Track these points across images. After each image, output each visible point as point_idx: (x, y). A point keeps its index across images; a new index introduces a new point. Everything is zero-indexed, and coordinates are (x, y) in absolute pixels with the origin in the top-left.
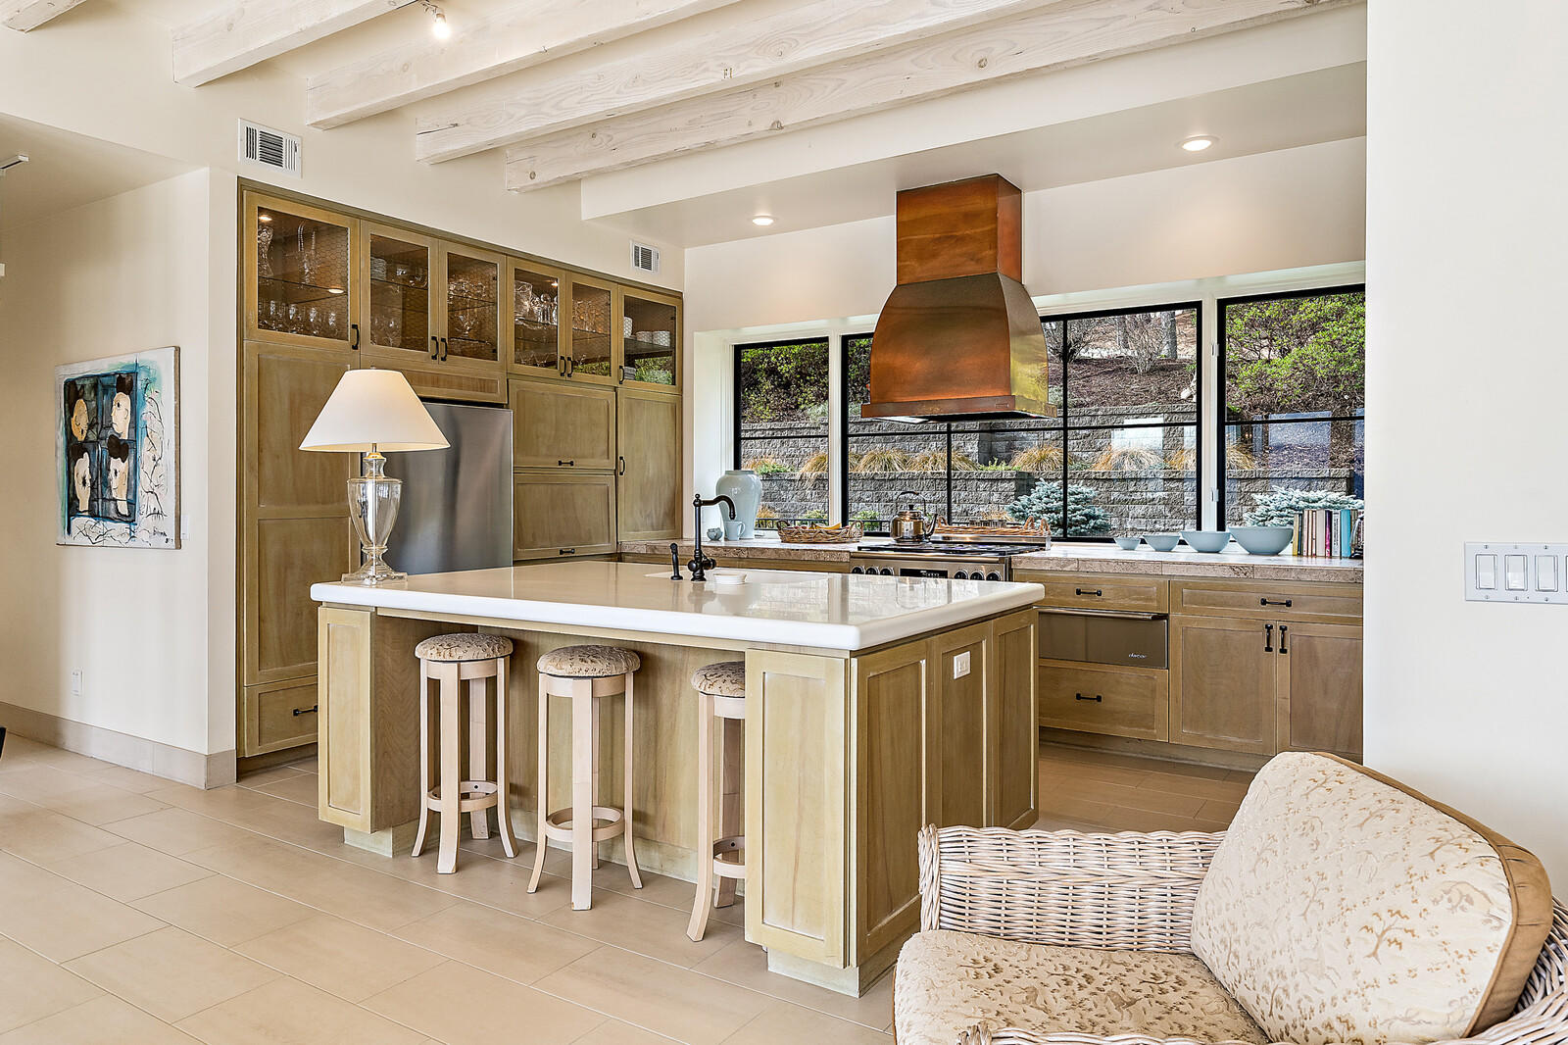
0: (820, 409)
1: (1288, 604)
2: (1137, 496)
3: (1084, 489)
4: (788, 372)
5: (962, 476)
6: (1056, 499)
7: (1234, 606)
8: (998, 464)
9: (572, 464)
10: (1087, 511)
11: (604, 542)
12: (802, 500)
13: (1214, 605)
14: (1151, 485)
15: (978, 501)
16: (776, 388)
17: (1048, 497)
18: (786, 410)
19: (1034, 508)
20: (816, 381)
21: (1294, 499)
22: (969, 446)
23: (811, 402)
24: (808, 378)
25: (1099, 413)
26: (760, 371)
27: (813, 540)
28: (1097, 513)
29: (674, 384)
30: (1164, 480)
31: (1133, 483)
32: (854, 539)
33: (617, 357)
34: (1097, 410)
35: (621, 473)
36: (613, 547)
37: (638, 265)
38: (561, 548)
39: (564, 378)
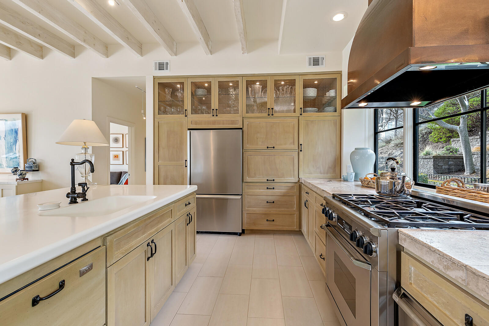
9: (274, 147)
11: (291, 177)
29: (336, 111)
33: (299, 104)
35: (301, 151)
36: (297, 180)
37: (311, 65)
38: (267, 179)
39: (270, 116)
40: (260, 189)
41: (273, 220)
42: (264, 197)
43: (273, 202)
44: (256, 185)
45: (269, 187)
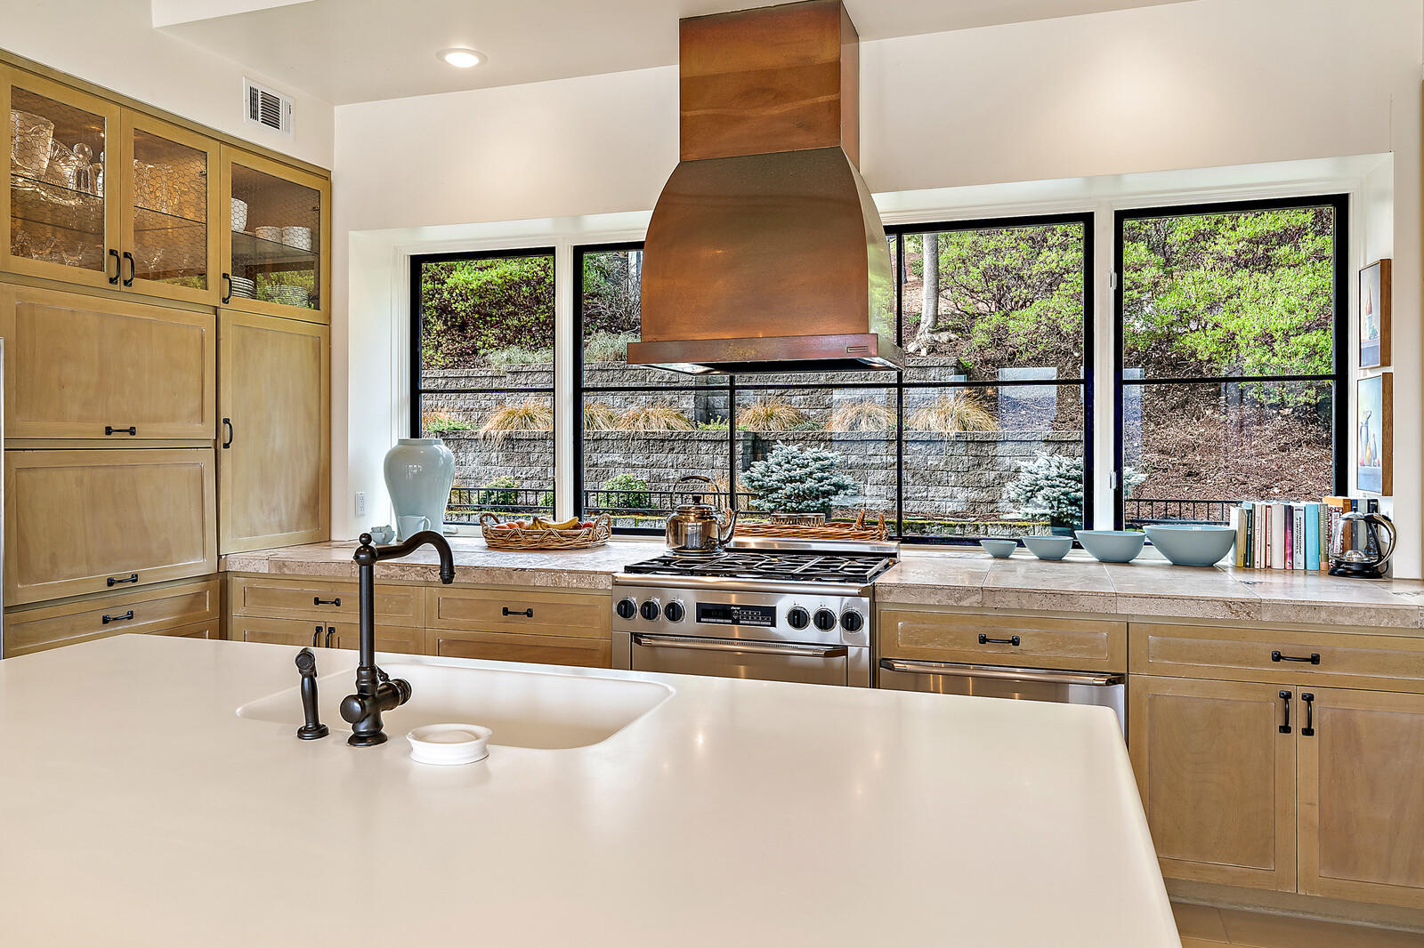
0: (505, 354)
1: (1315, 660)
3: (829, 454)
4: (464, 311)
5: (681, 437)
6: (798, 465)
7: (1230, 663)
8: (721, 422)
9: (132, 431)
10: (835, 480)
11: (194, 556)
12: (486, 464)
13: (1199, 660)
15: (698, 467)
16: (449, 329)
17: (788, 463)
18: (462, 355)
19: (775, 477)
20: (497, 322)
23: (492, 346)
24: (488, 318)
26: (429, 308)
27: (539, 545)
28: (846, 483)
29: (317, 308)
31: (872, 445)
32: (599, 542)
33: (219, 260)
35: (226, 446)
36: (210, 565)
37: (256, 118)
38: (110, 575)
39: (116, 287)
40: (72, 630)
44: (58, 613)
45: (112, 614)
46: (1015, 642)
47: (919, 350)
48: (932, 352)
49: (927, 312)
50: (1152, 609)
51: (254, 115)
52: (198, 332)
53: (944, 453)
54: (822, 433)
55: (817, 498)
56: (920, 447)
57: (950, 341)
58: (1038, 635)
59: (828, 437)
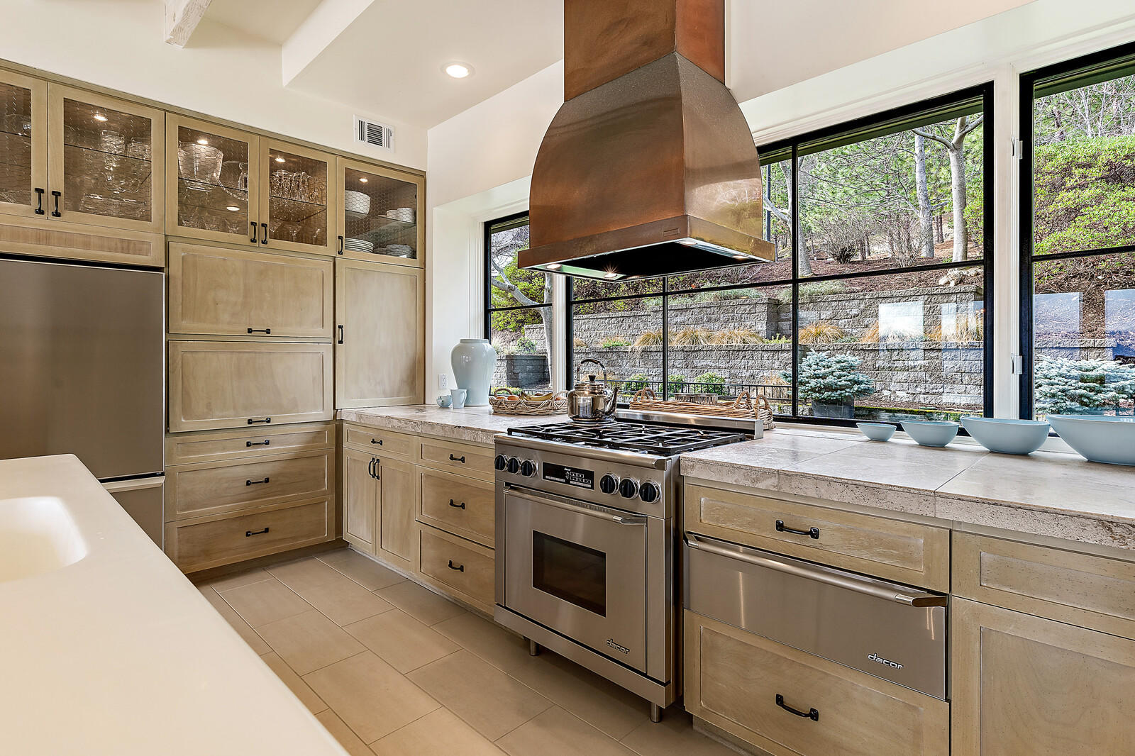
2: (900, 364)
3: (850, 358)
5: (751, 348)
6: (824, 367)
8: (779, 339)
9: (268, 331)
10: (851, 377)
11: (315, 409)
14: (913, 354)
15: (762, 368)
17: (817, 364)
21: (1064, 367)
22: (759, 325)
25: (867, 297)
28: (860, 379)
29: (415, 257)
30: (925, 350)
31: (896, 353)
33: (335, 228)
34: (865, 295)
35: (341, 342)
36: (328, 415)
37: (364, 139)
38: (249, 418)
39: (257, 244)
40: (224, 449)
41: (267, 530)
42: (238, 469)
43: (267, 480)
44: (213, 438)
45: (253, 441)
46: (814, 534)
47: (949, 283)
48: (960, 283)
49: (957, 253)
50: (984, 518)
51: (362, 138)
52: (320, 273)
53: (959, 358)
54: (856, 345)
55: (836, 390)
56: (936, 354)
57: (978, 274)
58: (839, 530)
59: (861, 347)
